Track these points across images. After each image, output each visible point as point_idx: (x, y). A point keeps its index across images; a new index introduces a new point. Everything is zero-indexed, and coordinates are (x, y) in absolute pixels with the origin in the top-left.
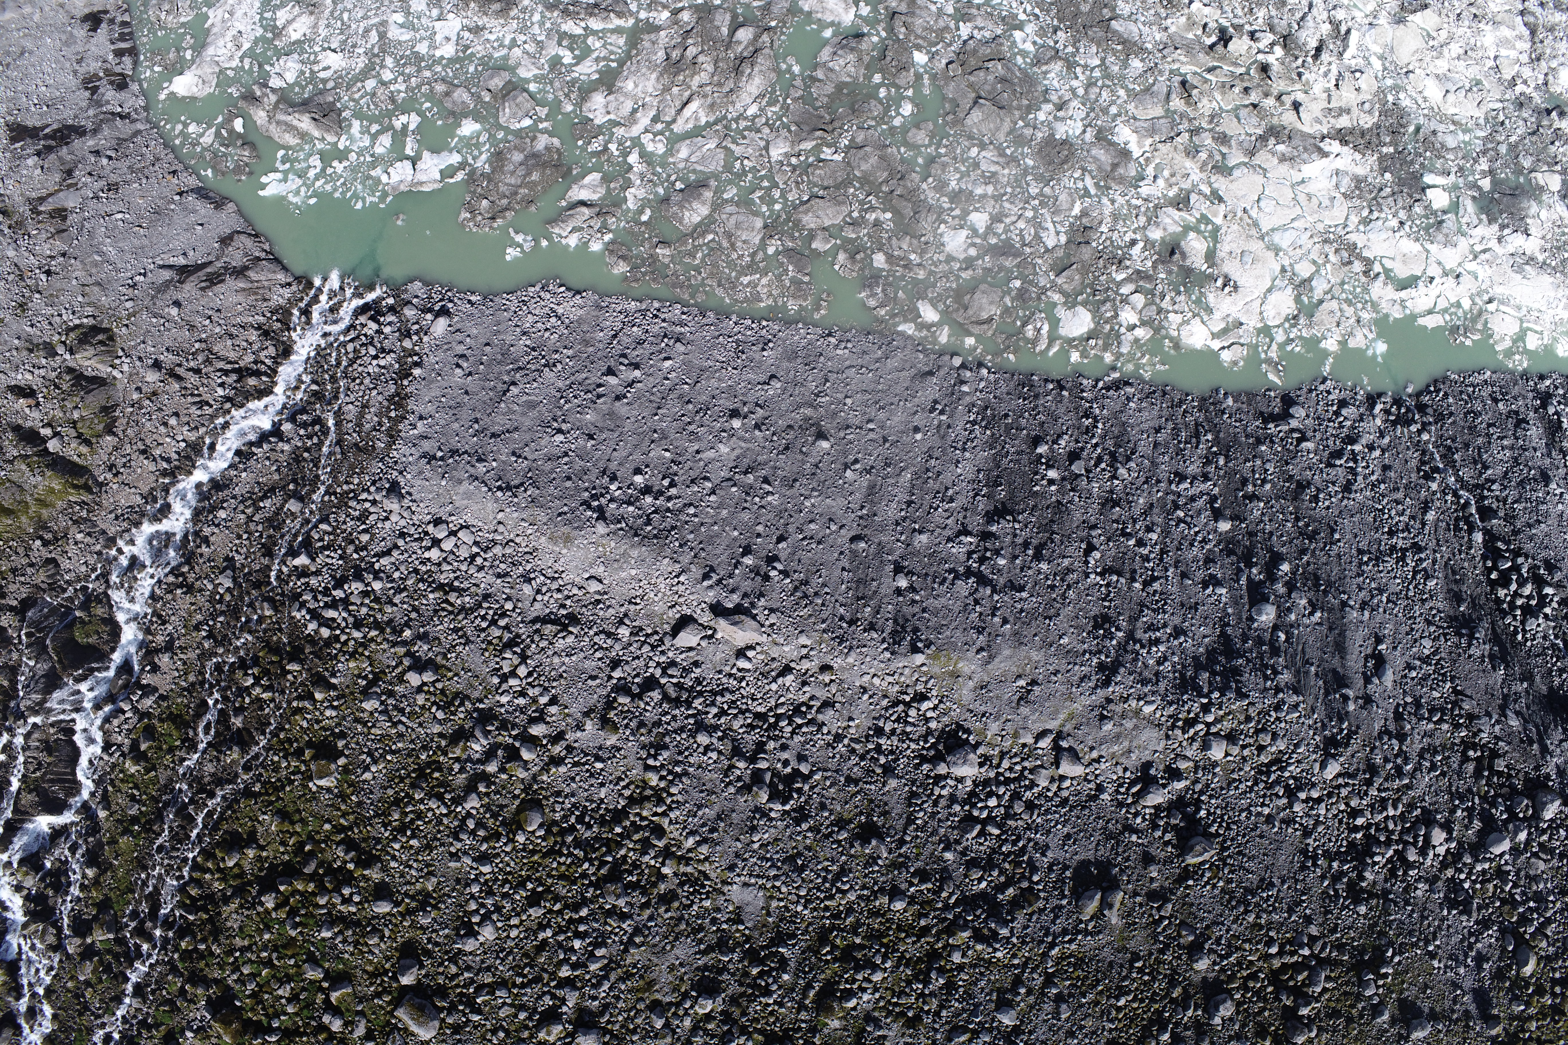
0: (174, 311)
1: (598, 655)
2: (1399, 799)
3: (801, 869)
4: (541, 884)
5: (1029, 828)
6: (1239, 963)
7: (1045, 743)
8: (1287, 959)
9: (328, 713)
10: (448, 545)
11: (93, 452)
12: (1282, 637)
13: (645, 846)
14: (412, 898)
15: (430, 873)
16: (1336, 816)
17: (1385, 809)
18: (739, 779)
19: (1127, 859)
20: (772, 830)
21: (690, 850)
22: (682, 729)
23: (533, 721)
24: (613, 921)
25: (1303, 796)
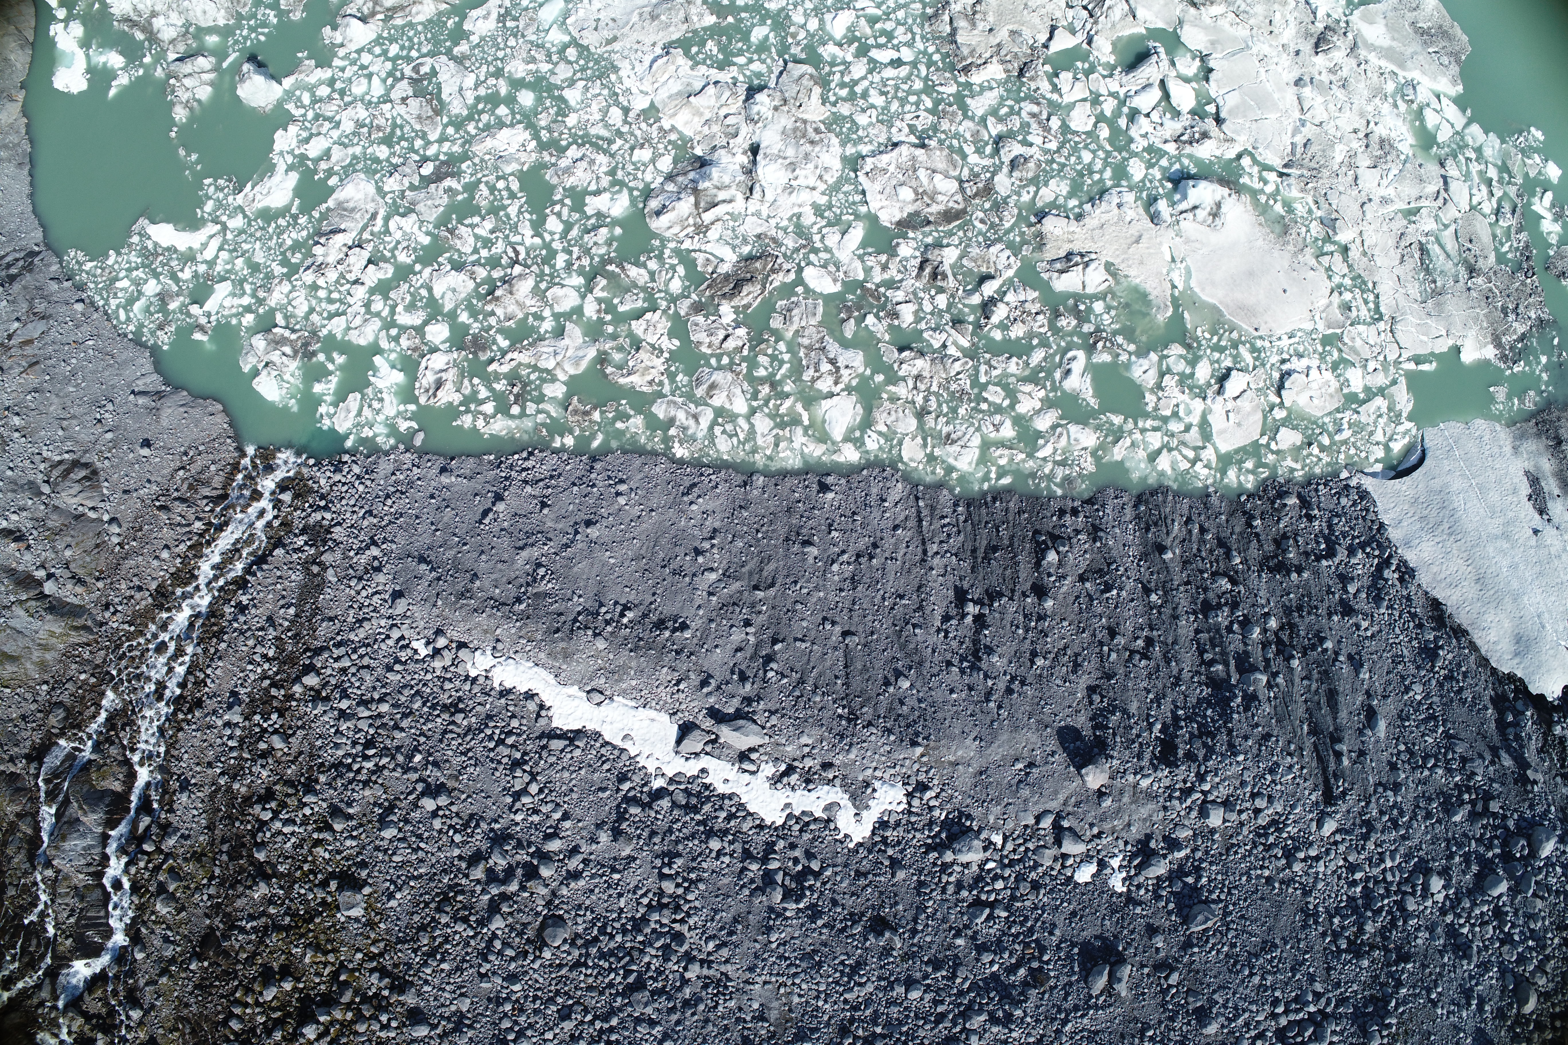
1: (606, 766)
2: (1396, 850)
3: (820, 964)
4: (570, 997)
5: (1036, 908)
6: (1247, 1024)
7: (1047, 823)
8: (1292, 1017)
11: (89, 591)
13: (666, 952)
14: (448, 1020)
15: (462, 995)
16: (1335, 872)
17: (1382, 861)
18: (752, 881)
19: (1132, 932)
20: (789, 929)
21: (709, 954)
22: (693, 836)
23: (548, 837)
24: (642, 1029)
25: (1301, 855)
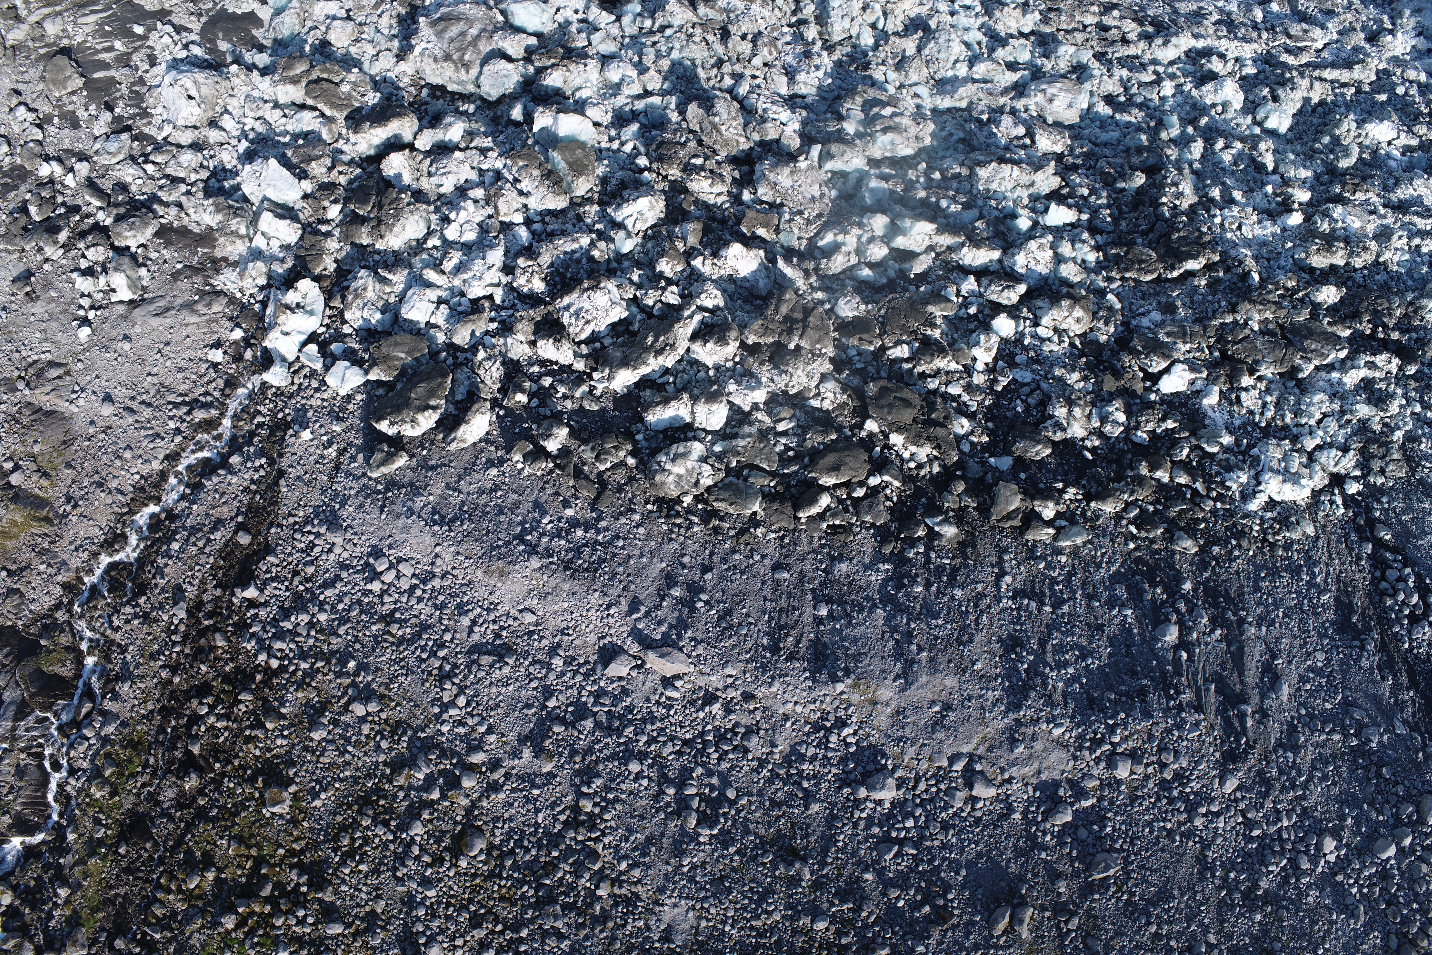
0: (127, 346)
1: (534, 684)
2: (1293, 810)
3: (729, 890)
4: (482, 906)
5: (944, 847)
7: (959, 766)
9: (279, 742)
10: (389, 577)
11: (53, 485)
12: (1184, 655)
13: (581, 869)
14: (362, 919)
15: (379, 897)
16: (1233, 828)
17: (1280, 820)
18: (668, 804)
19: (1036, 876)
20: (701, 854)
21: (622, 873)
22: (614, 757)
23: (472, 749)
24: (552, 942)
25: (1203, 810)
